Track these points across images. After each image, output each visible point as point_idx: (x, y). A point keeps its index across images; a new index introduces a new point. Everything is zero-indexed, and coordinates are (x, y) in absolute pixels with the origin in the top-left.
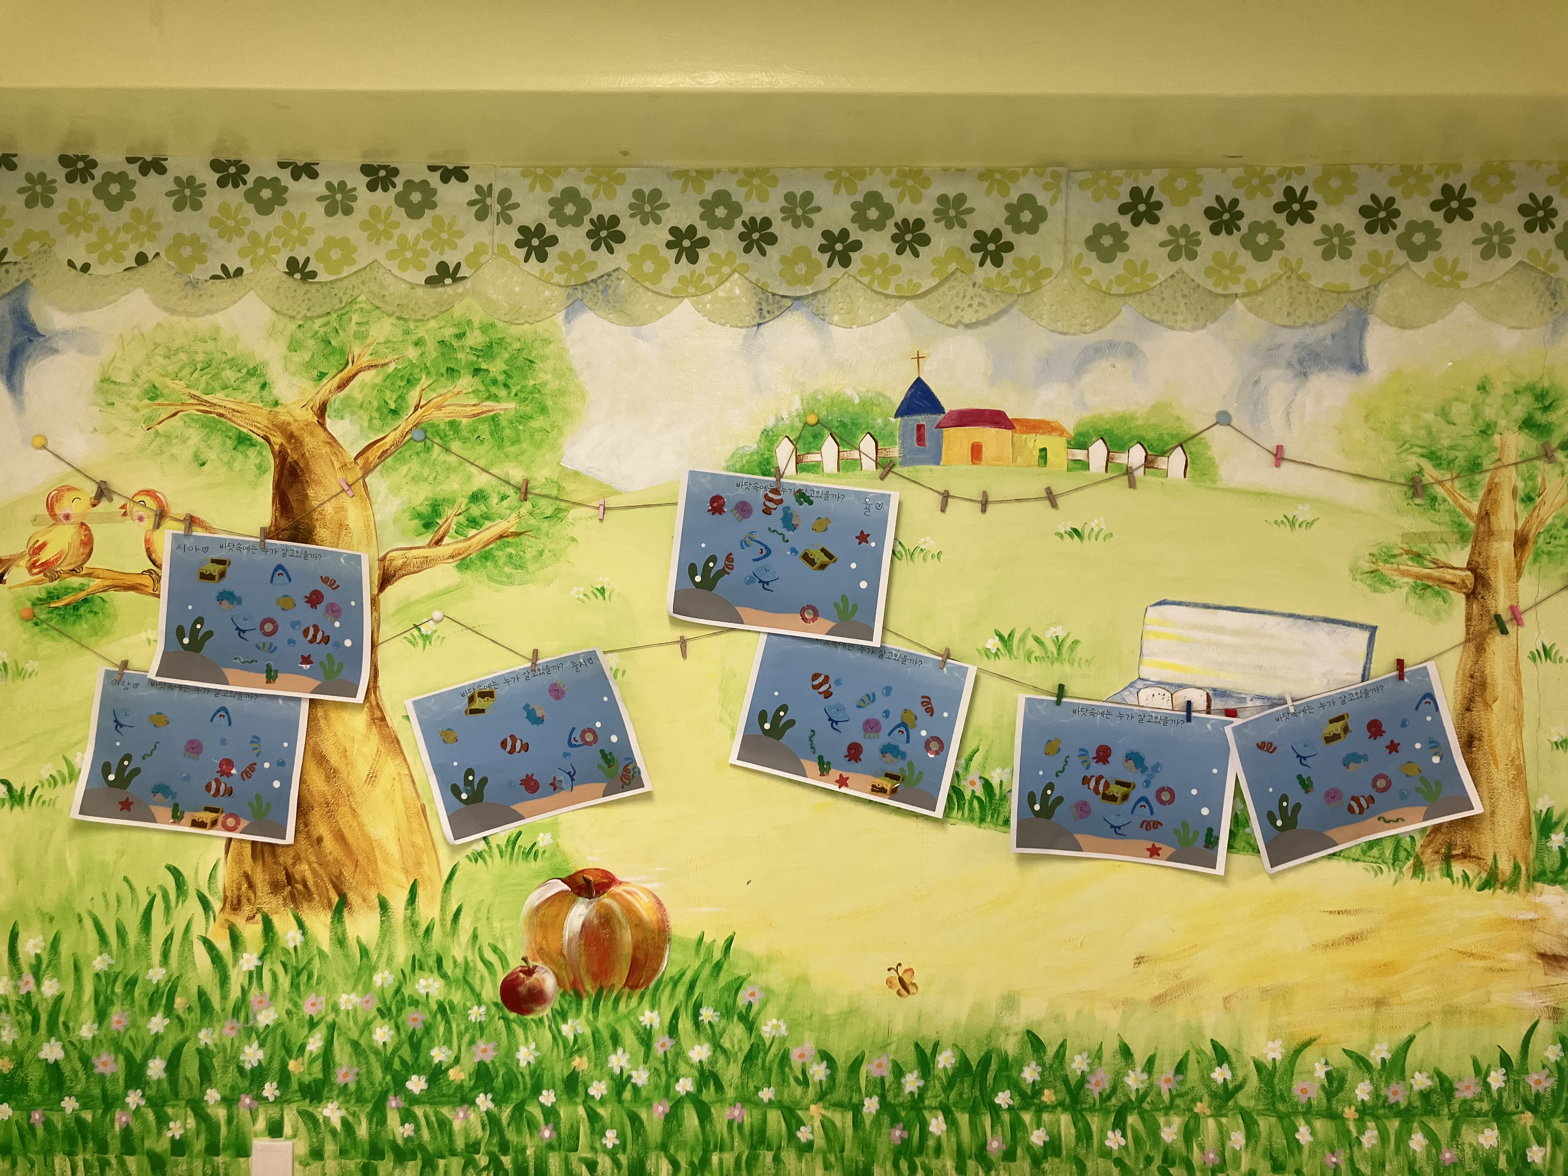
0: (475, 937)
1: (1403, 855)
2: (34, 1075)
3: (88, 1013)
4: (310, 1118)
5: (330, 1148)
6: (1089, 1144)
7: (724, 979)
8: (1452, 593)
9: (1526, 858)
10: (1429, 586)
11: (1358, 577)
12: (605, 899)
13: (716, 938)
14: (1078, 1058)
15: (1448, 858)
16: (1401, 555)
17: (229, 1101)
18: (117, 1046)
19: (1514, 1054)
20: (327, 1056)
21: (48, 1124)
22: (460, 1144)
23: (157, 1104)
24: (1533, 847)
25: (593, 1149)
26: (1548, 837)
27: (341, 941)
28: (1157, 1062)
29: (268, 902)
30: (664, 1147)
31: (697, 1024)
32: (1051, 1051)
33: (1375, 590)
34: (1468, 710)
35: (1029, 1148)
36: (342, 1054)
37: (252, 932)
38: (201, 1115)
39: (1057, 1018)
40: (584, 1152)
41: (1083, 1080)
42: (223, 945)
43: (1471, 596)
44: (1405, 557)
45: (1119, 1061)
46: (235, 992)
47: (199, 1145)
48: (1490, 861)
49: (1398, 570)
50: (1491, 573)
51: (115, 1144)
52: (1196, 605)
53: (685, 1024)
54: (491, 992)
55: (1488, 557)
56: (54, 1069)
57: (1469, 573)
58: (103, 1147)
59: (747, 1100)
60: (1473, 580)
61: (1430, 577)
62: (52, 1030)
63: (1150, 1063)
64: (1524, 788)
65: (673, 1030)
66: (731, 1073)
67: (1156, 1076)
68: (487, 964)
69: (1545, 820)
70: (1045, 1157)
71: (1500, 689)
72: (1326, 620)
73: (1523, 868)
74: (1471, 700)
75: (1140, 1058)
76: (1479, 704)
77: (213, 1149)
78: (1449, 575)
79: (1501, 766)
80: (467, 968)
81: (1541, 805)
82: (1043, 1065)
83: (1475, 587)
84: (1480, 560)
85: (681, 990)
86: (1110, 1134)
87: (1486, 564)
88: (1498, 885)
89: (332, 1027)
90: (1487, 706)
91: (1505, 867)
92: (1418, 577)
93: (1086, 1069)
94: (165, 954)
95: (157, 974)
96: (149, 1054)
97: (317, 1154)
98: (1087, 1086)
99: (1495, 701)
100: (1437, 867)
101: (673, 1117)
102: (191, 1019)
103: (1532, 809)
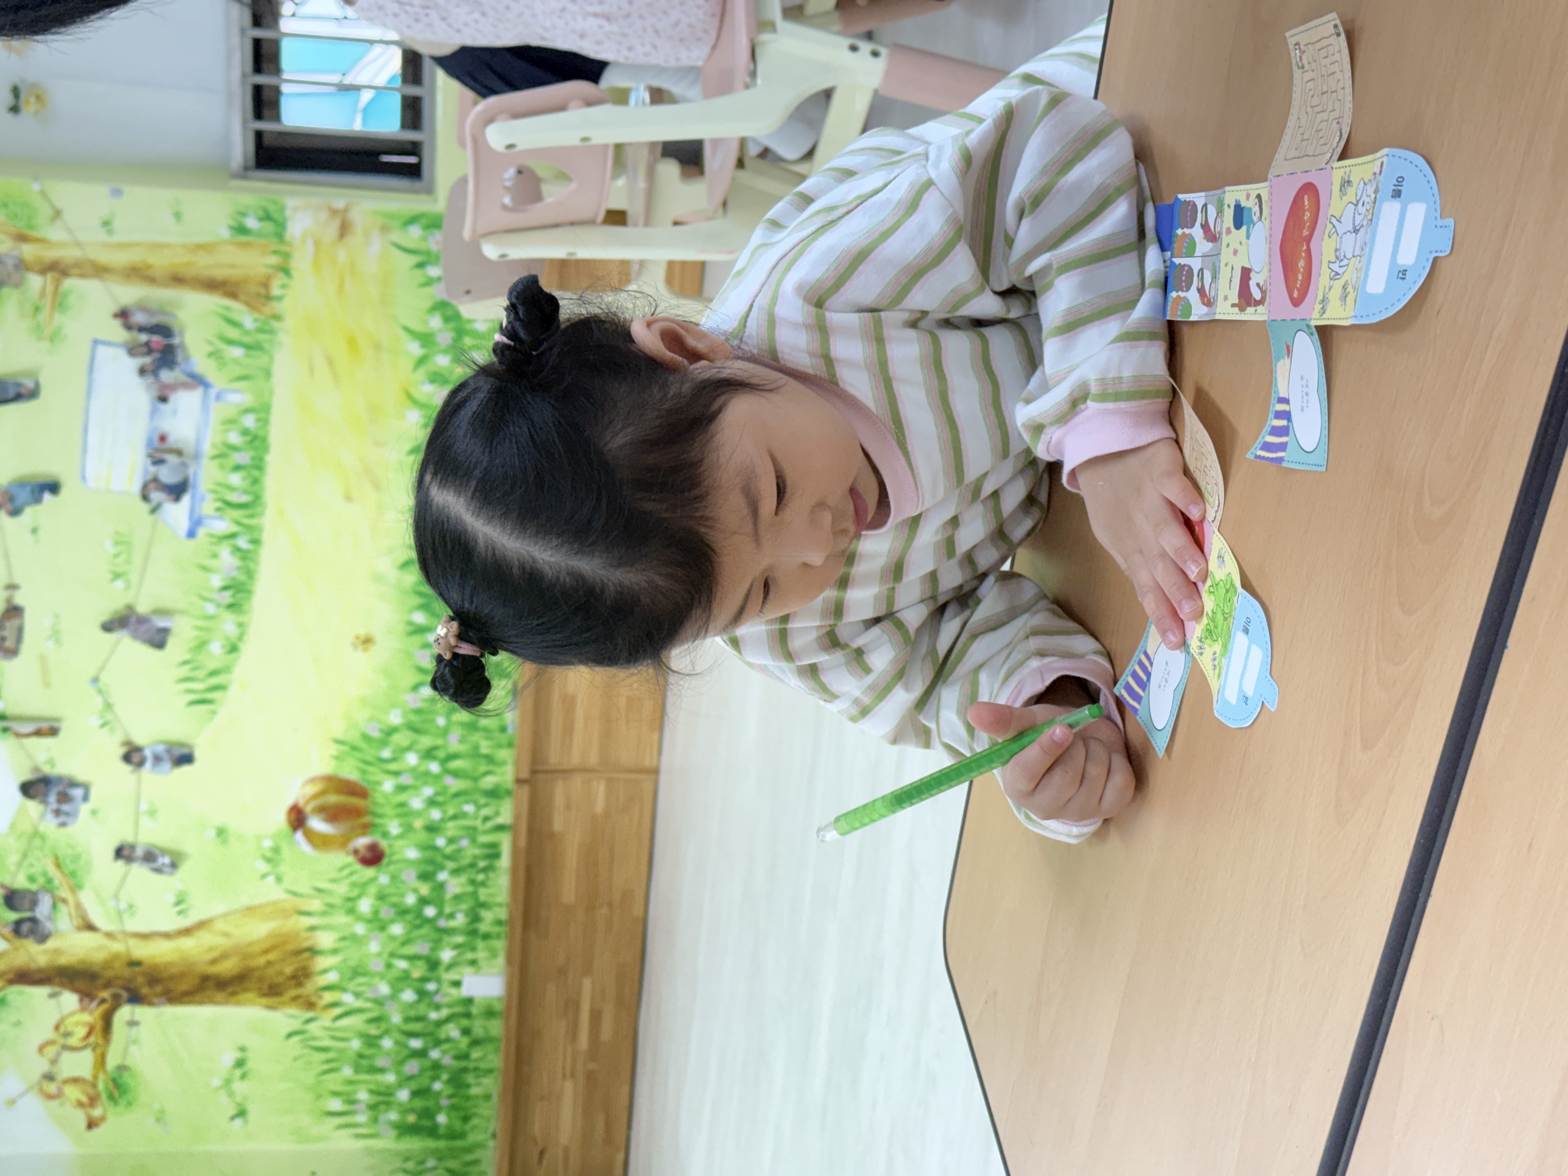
0: (334, 881)
1: (267, 328)
2: (419, 1103)
3: (379, 1077)
4: (450, 967)
5: (470, 956)
7: (363, 745)
8: (64, 287)
9: (266, 246)
10: (60, 302)
11: (56, 349)
12: (308, 809)
13: (334, 749)
15: (268, 298)
16: (37, 321)
17: (437, 1007)
18: (401, 1062)
19: (415, 259)
20: (411, 958)
21: (451, 1097)
22: (470, 889)
23: (438, 1043)
24: (258, 240)
25: (476, 818)
26: (250, 229)
27: (335, 951)
29: (309, 988)
30: (475, 779)
31: (394, 760)
33: (66, 338)
34: (154, 280)
36: (411, 950)
37: (328, 997)
38: (447, 1020)
40: (478, 823)
42: (337, 1011)
43: (65, 274)
44: (38, 317)
46: (368, 1005)
47: (465, 1022)
48: (269, 270)
49: (48, 322)
50: (48, 260)
51: (463, 1064)
52: (84, 457)
53: (393, 767)
54: (370, 872)
55: (35, 261)
56: (415, 1094)
57: (48, 275)
58: (465, 1070)
59: (445, 732)
60: (53, 272)
61: (53, 301)
62: (390, 1094)
64: (213, 244)
65: (396, 774)
66: (426, 742)
68: (352, 874)
69: (237, 231)
71: (136, 258)
72: (90, 374)
73: (274, 247)
76: (150, 272)
77: (468, 1015)
78: (50, 289)
79: (197, 259)
80: (354, 885)
81: (225, 234)
83: (59, 271)
84: (38, 266)
85: (370, 769)
87: (40, 262)
88: (288, 265)
89: (392, 955)
90: (150, 267)
91: (273, 260)
92: (53, 308)
94: (342, 1039)
95: (356, 1044)
96: (406, 1046)
97: (473, 963)
99: (146, 261)
100: (275, 305)
101: (456, 774)
102: (384, 1026)
103: (229, 240)
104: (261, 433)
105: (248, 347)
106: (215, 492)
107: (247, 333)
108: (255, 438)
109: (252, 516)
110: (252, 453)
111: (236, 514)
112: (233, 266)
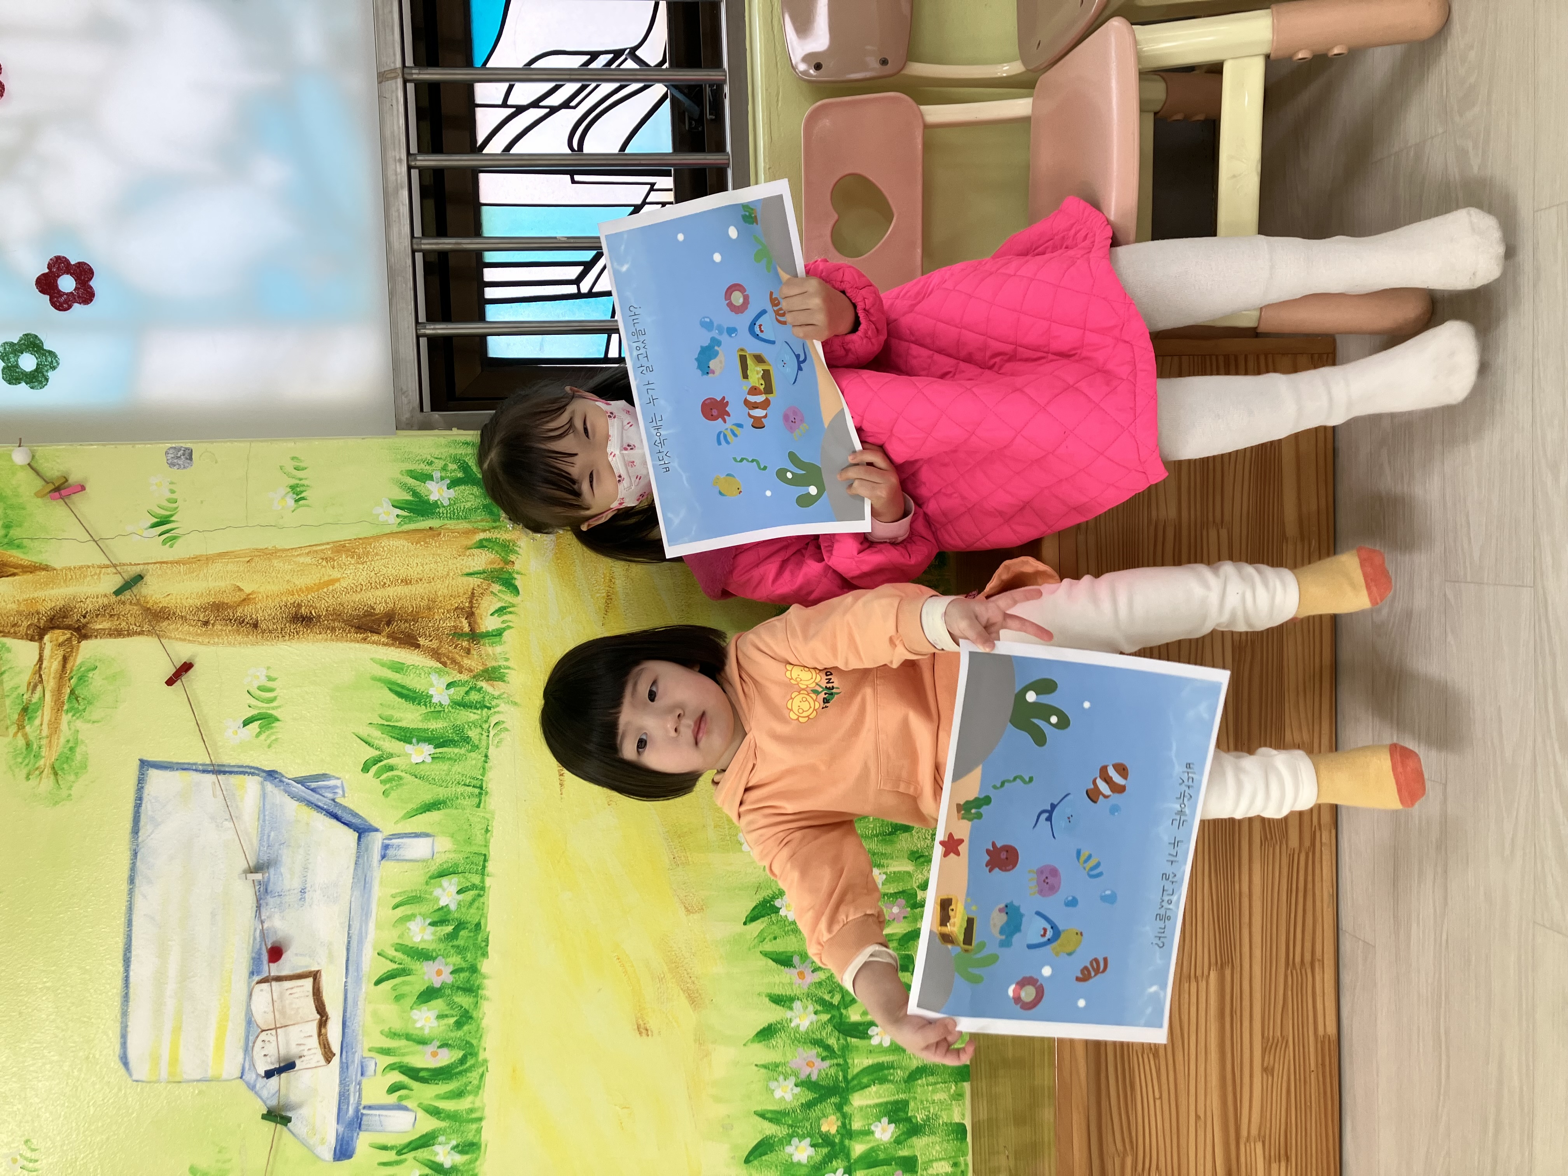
1: (474, 697)
6: (891, 1066)
8: (79, 660)
9: (467, 533)
10: (72, 692)
11: (64, 793)
14: (778, 1094)
15: (475, 636)
16: (25, 736)
24: (451, 524)
26: (436, 505)
28: (778, 991)
32: (769, 1129)
33: (84, 766)
34: (255, 626)
35: (898, 1142)
39: (727, 1128)
41: (807, 1084)
43: (82, 632)
44: (28, 729)
45: (778, 1040)
48: (474, 581)
49: (50, 737)
50: (46, 607)
52: (125, 1014)
55: (19, 613)
57: (47, 638)
60: (57, 632)
61: (59, 690)
63: (778, 1000)
64: (366, 541)
67: (796, 991)
69: (410, 510)
70: (909, 1120)
71: (222, 584)
72: (135, 830)
73: (482, 536)
74: (241, 622)
75: (773, 1014)
76: (247, 611)
78: (52, 666)
79: (336, 574)
81: (390, 517)
82: (791, 1136)
83: (68, 627)
84: (26, 624)
86: (875, 1041)
87: (30, 615)
88: (509, 568)
90: (247, 600)
91: (481, 560)
92: (58, 707)
93: (792, 1080)
98: (814, 1078)
99: (240, 590)
100: (490, 650)
103: (395, 529)
104: (472, 916)
105: (440, 741)
106: (386, 1052)
107: (438, 712)
108: (460, 925)
109: (459, 1094)
110: (455, 960)
111: (428, 1093)
112: (406, 582)
